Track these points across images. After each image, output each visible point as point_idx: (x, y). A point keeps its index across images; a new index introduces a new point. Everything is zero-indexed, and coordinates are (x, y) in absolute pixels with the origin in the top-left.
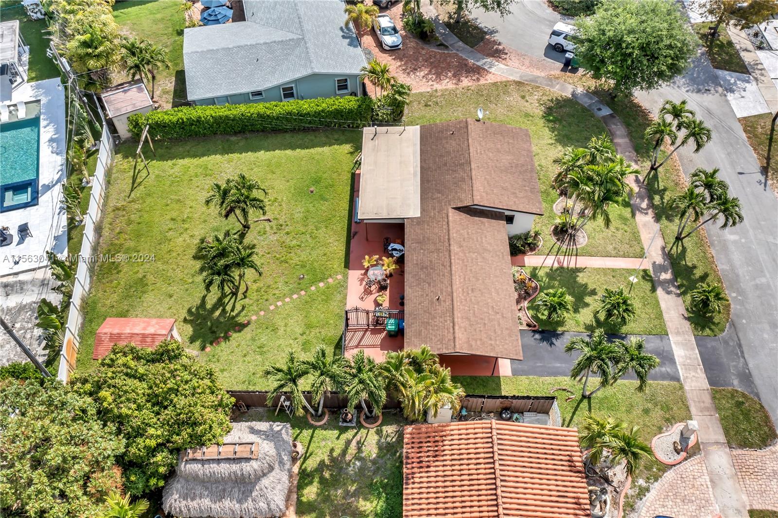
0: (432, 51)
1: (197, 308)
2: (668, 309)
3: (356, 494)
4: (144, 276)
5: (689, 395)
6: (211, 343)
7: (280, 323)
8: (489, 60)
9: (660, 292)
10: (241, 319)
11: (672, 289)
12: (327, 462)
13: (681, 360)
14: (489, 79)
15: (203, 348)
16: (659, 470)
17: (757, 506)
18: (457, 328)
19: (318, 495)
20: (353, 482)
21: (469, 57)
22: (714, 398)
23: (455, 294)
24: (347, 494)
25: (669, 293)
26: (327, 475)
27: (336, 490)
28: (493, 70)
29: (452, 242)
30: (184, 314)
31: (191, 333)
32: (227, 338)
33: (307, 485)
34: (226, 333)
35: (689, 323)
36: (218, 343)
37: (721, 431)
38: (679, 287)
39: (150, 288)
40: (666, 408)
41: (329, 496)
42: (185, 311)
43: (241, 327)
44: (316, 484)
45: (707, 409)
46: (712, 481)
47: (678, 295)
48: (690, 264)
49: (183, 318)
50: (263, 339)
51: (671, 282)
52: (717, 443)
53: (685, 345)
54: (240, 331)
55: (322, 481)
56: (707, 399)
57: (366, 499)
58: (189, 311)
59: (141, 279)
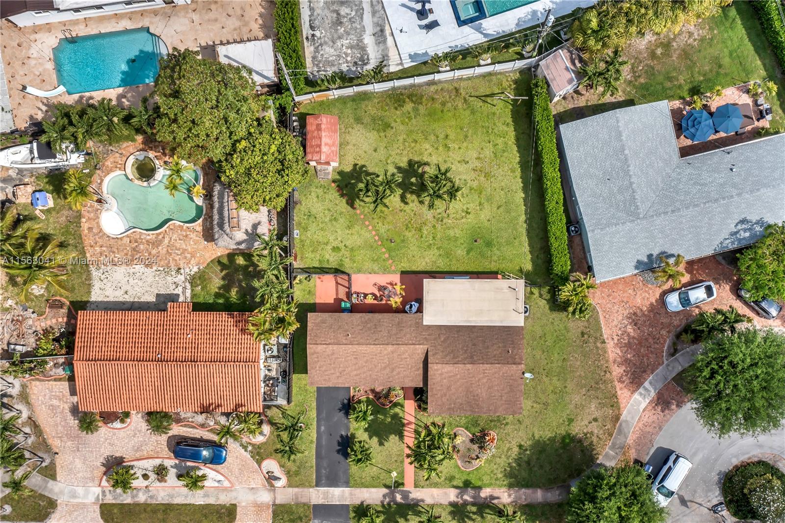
0: (665, 341)
1: (365, 171)
2: (370, 493)
3: (240, 286)
4: (392, 128)
5: (306, 490)
6: (338, 186)
7: (354, 231)
8: (653, 394)
9: (385, 491)
10: (357, 203)
11: (387, 500)
12: (258, 268)
13: (331, 491)
14: (623, 393)
15: (334, 181)
16: (257, 460)
17: (238, 509)
18: (325, 346)
19: (239, 265)
20: (247, 285)
21: (657, 375)
22: (304, 504)
23: (350, 346)
24: (240, 281)
25: (384, 496)
26: (251, 269)
27: (242, 275)
28: (636, 396)
29: (395, 346)
30: (360, 163)
31: (346, 171)
32: (342, 195)
33: (244, 258)
34: (346, 195)
35: (359, 503)
36: (338, 191)
37: (283, 503)
38: (389, 504)
39: (382, 134)
40: (297, 473)
41: (239, 271)
42: (363, 163)
43: (351, 204)
44: (245, 263)
45: (297, 498)
46: (253, 488)
47: (382, 502)
48: (409, 517)
49: (358, 162)
50: (341, 220)
51: (394, 500)
52: (275, 498)
53: (342, 496)
54: (347, 203)
55: (247, 267)
56: (304, 500)
57: (237, 292)
58: (364, 166)
59: (389, 126)
